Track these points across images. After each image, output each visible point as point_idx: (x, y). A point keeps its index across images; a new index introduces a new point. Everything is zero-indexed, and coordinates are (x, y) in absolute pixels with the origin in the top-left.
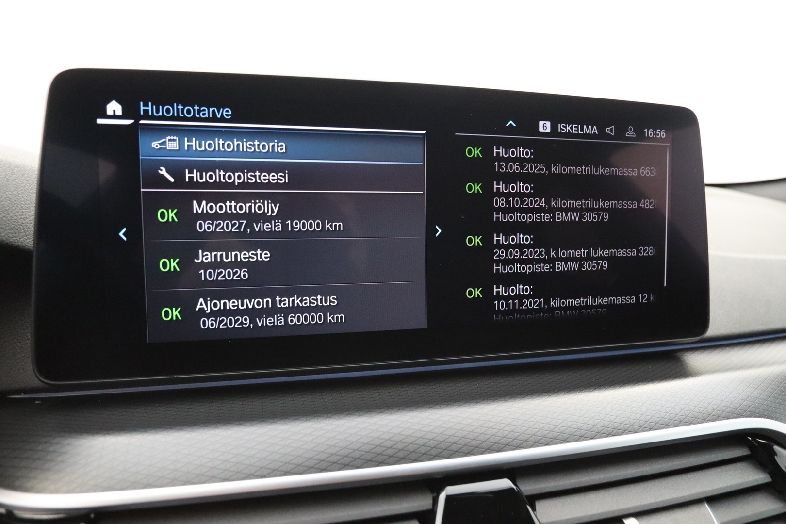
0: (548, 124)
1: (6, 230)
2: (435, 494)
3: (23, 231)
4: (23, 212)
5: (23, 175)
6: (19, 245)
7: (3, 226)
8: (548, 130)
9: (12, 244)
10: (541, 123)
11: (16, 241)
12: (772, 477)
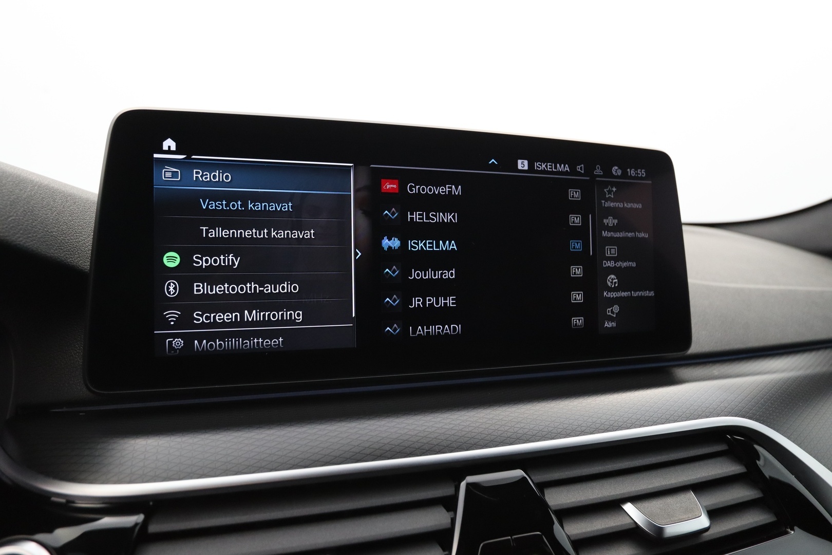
0: (526, 162)
1: (64, 251)
2: (457, 483)
3: (77, 253)
4: (76, 236)
5: (75, 203)
6: (74, 265)
7: (62, 248)
8: (526, 168)
9: (69, 264)
10: (520, 162)
11: (72, 262)
12: (747, 469)
